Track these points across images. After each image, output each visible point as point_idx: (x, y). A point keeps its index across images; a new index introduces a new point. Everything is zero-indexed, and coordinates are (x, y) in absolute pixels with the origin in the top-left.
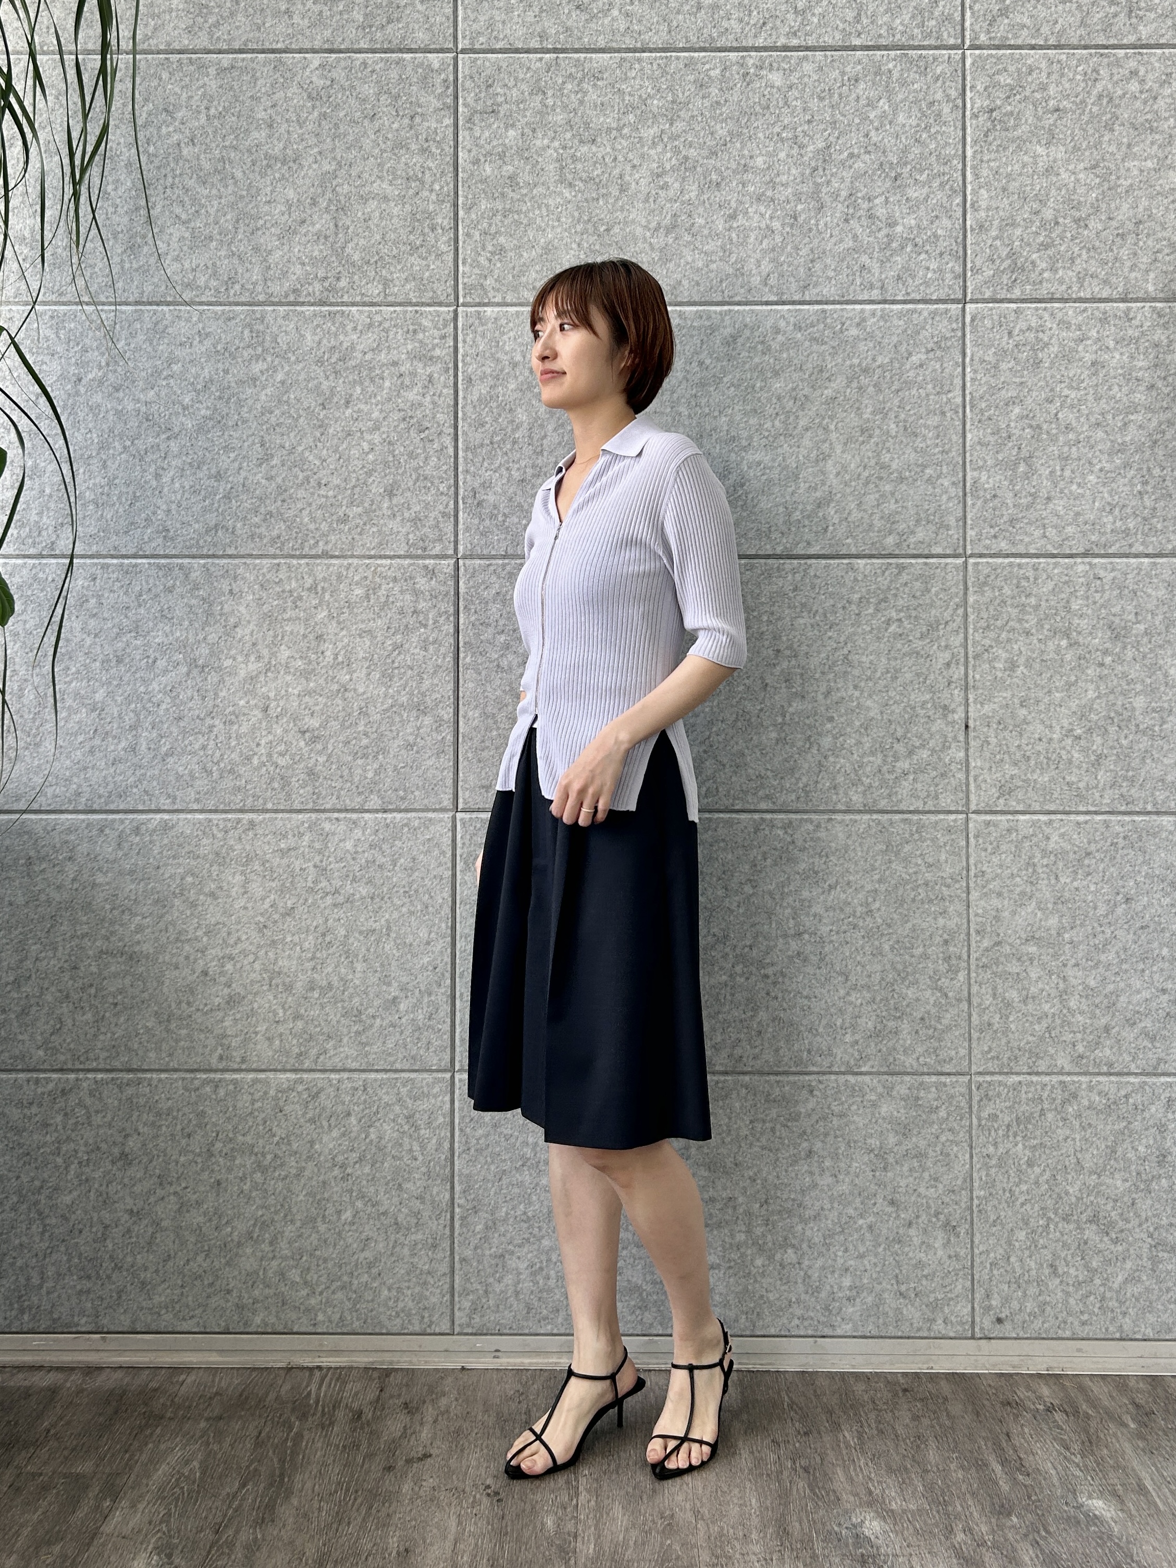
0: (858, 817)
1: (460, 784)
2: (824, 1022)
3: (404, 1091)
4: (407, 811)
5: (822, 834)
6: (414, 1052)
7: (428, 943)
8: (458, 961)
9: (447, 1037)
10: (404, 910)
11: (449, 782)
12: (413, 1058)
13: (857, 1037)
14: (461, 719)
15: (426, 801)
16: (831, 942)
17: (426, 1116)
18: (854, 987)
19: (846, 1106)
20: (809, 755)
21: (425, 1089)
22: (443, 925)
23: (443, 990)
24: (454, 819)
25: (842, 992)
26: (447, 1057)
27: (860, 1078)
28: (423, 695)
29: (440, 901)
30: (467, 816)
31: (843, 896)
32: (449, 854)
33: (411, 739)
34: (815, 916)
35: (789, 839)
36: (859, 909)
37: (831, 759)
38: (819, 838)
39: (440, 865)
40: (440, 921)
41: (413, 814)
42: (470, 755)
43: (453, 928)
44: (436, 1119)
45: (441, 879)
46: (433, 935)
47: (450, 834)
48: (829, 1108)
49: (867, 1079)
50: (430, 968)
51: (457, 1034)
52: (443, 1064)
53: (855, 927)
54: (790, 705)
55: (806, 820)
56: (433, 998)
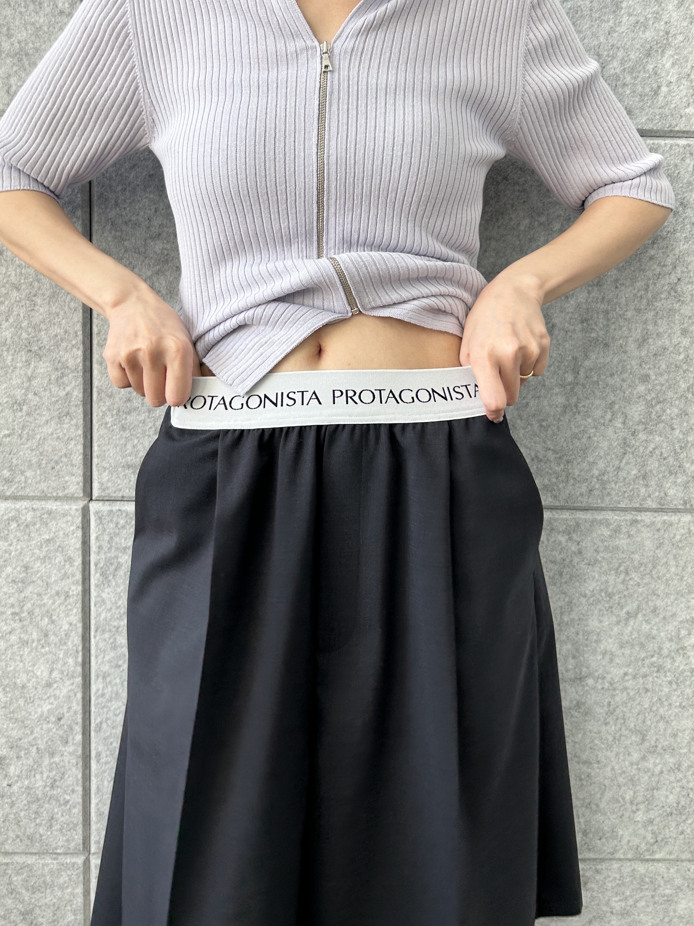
0: (674, 518)
1: (95, 461)
2: (608, 795)
3: (17, 880)
4: (15, 498)
5: (622, 542)
6: (30, 831)
7: (49, 685)
8: (93, 709)
9: (77, 811)
10: (13, 638)
11: (78, 458)
12: (30, 838)
13: (652, 815)
14: (95, 366)
15: (43, 486)
16: (626, 688)
17: (49, 913)
18: (653, 750)
19: (631, 902)
20: (611, 430)
21: (48, 879)
22: (71, 661)
23: (71, 749)
24: (85, 512)
25: (636, 756)
26: (78, 837)
27: (652, 867)
28: (36, 328)
29: (66, 627)
30: (104, 507)
31: (645, 627)
32: (78, 561)
33: (19, 394)
34: (604, 654)
35: (574, 548)
36: (667, 645)
37: (642, 436)
38: (617, 548)
39: (65, 576)
40: (66, 653)
41: (25, 504)
42: (109, 419)
43: (86, 664)
44: (63, 916)
45: (67, 596)
46: (56, 674)
47: (79, 533)
48: (607, 904)
49: (661, 867)
50: (53, 719)
51: (93, 806)
52: (72, 845)
53: (660, 669)
54: (587, 357)
55: (600, 522)
56: (57, 759)
